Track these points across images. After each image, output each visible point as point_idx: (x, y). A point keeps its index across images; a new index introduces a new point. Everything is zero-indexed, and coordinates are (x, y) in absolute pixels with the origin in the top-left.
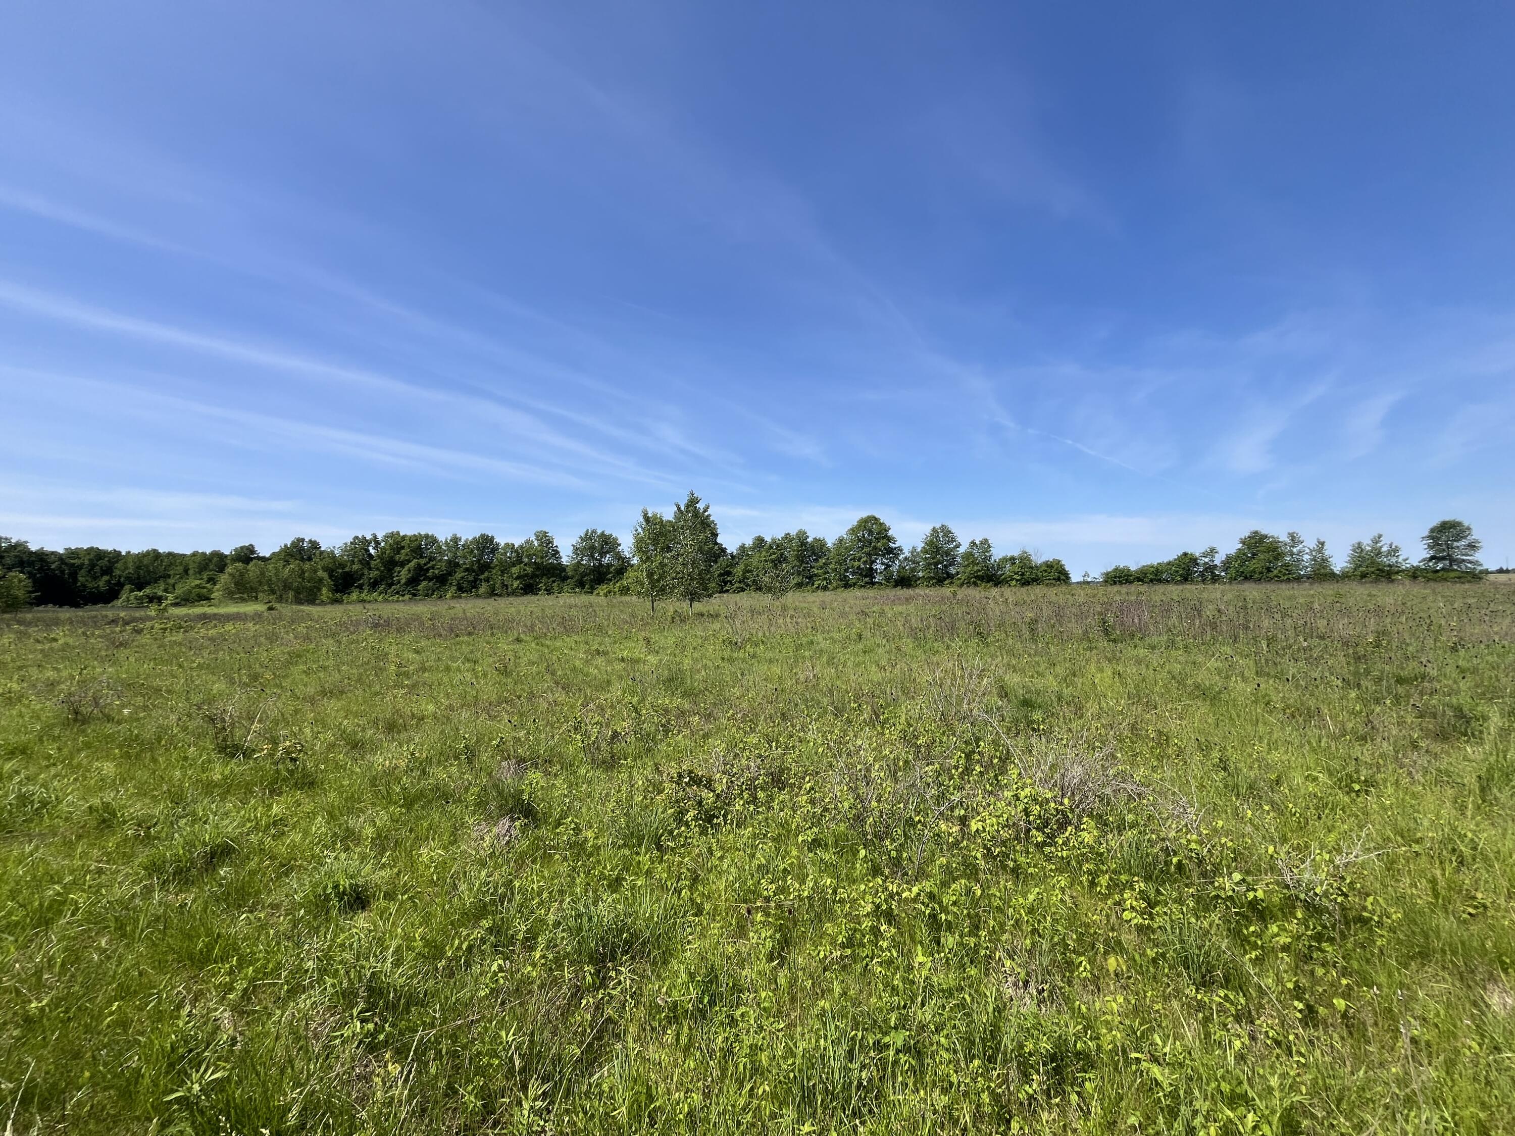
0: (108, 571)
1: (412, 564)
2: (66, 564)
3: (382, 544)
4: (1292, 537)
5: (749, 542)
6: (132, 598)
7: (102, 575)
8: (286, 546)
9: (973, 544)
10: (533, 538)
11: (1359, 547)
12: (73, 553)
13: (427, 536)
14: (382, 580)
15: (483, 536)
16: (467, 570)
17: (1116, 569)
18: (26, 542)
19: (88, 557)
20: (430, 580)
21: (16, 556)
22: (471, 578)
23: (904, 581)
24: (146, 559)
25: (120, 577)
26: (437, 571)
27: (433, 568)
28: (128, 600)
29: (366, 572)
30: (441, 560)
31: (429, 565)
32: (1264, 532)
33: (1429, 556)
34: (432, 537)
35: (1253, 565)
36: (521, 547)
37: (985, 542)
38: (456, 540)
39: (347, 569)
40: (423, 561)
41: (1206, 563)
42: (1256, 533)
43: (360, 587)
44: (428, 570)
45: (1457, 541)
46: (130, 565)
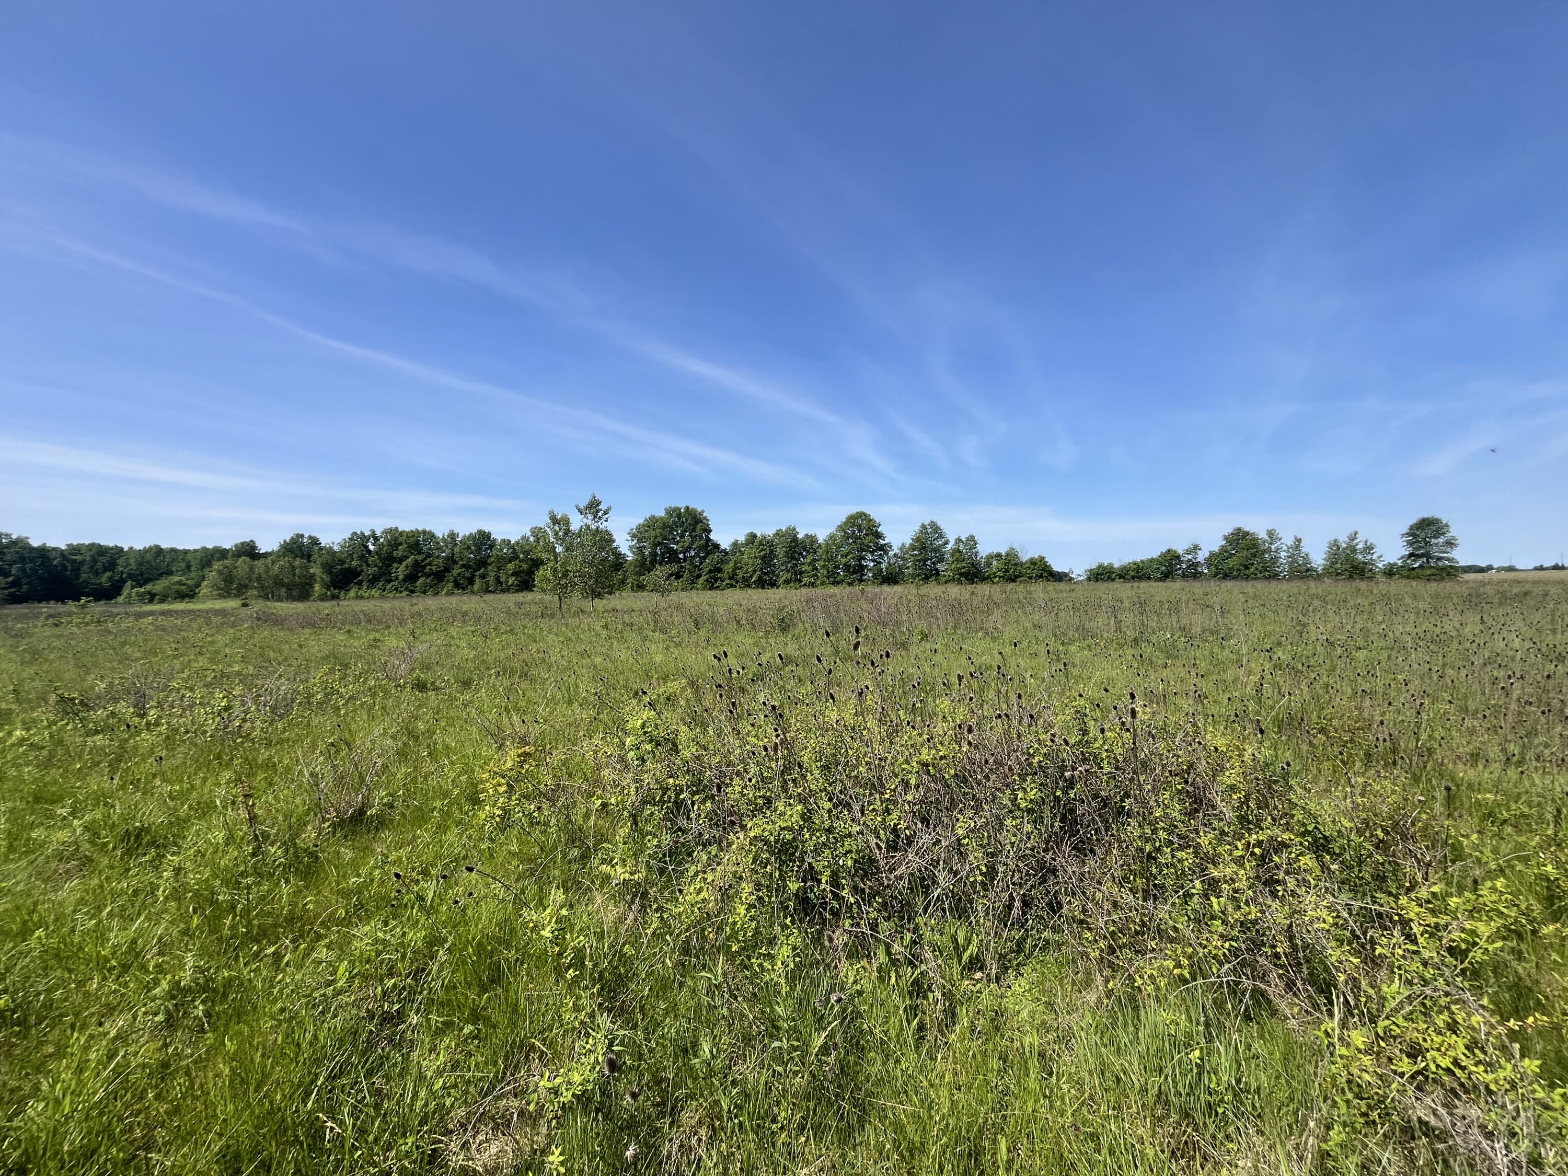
0: (111, 566)
1: (410, 561)
2: (68, 560)
3: (381, 540)
4: (1271, 534)
5: (742, 539)
6: (133, 595)
7: (104, 572)
8: (285, 542)
9: (959, 540)
10: (529, 534)
11: (1335, 544)
12: (74, 549)
13: (424, 532)
14: (380, 578)
15: (480, 532)
16: (464, 566)
17: (1100, 566)
18: (27, 538)
19: (90, 553)
20: (428, 576)
21: (17, 552)
22: (468, 575)
23: (891, 579)
24: (148, 555)
25: (122, 573)
26: (434, 568)
27: (430, 564)
28: (130, 595)
29: (364, 568)
30: (438, 557)
31: (427, 561)
32: (1247, 529)
33: (1407, 553)
34: (430, 532)
35: (1233, 562)
36: (517, 543)
37: (972, 538)
38: (453, 536)
39: (346, 566)
40: (420, 557)
41: (1189, 560)
42: (1239, 529)
43: (360, 583)
44: (425, 566)
45: (1436, 538)
46: (132, 561)
